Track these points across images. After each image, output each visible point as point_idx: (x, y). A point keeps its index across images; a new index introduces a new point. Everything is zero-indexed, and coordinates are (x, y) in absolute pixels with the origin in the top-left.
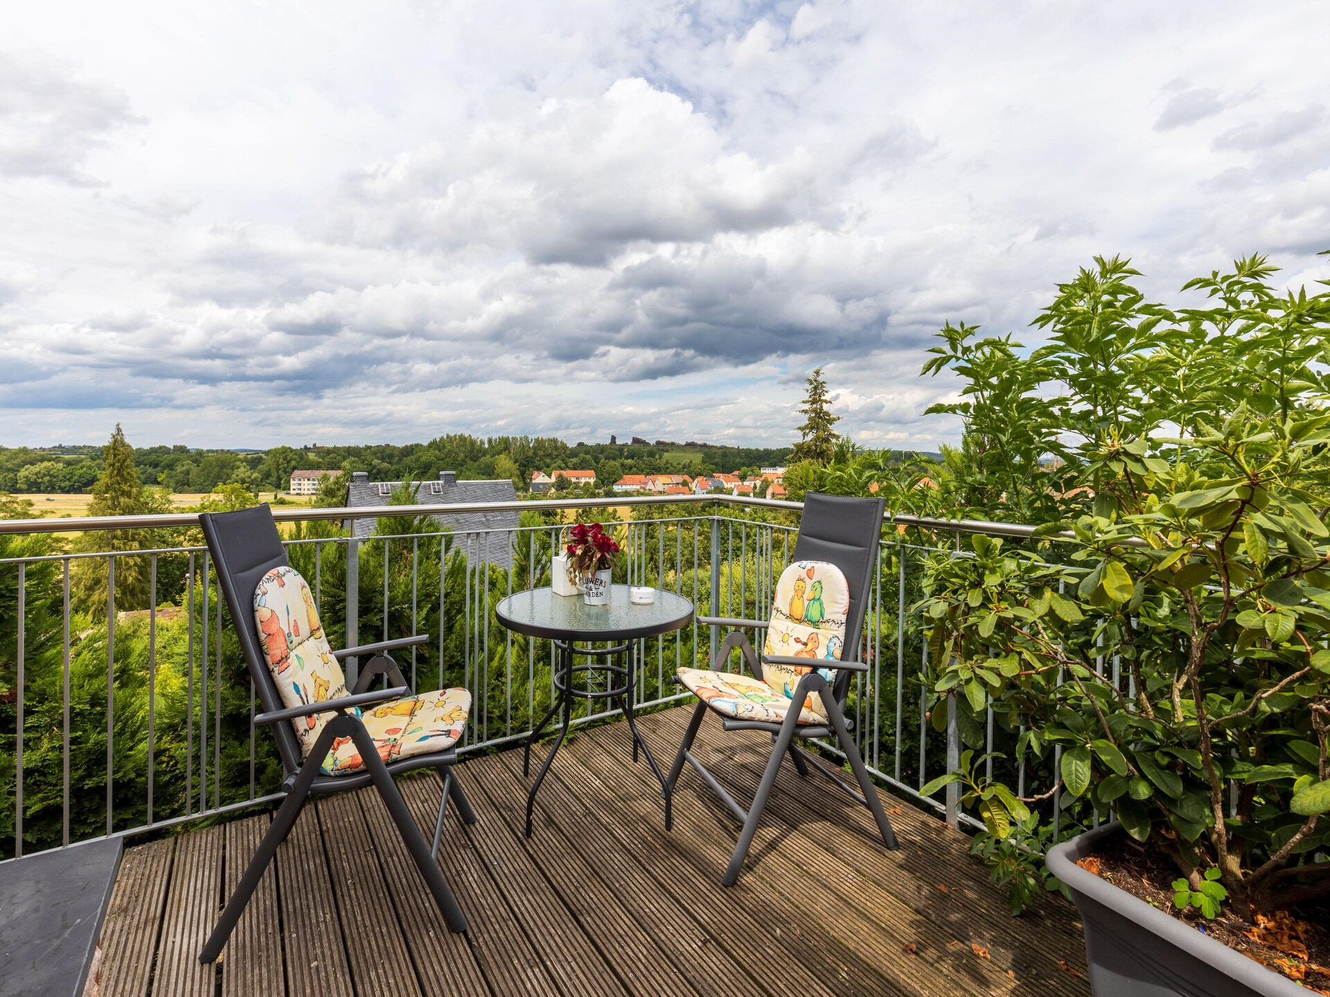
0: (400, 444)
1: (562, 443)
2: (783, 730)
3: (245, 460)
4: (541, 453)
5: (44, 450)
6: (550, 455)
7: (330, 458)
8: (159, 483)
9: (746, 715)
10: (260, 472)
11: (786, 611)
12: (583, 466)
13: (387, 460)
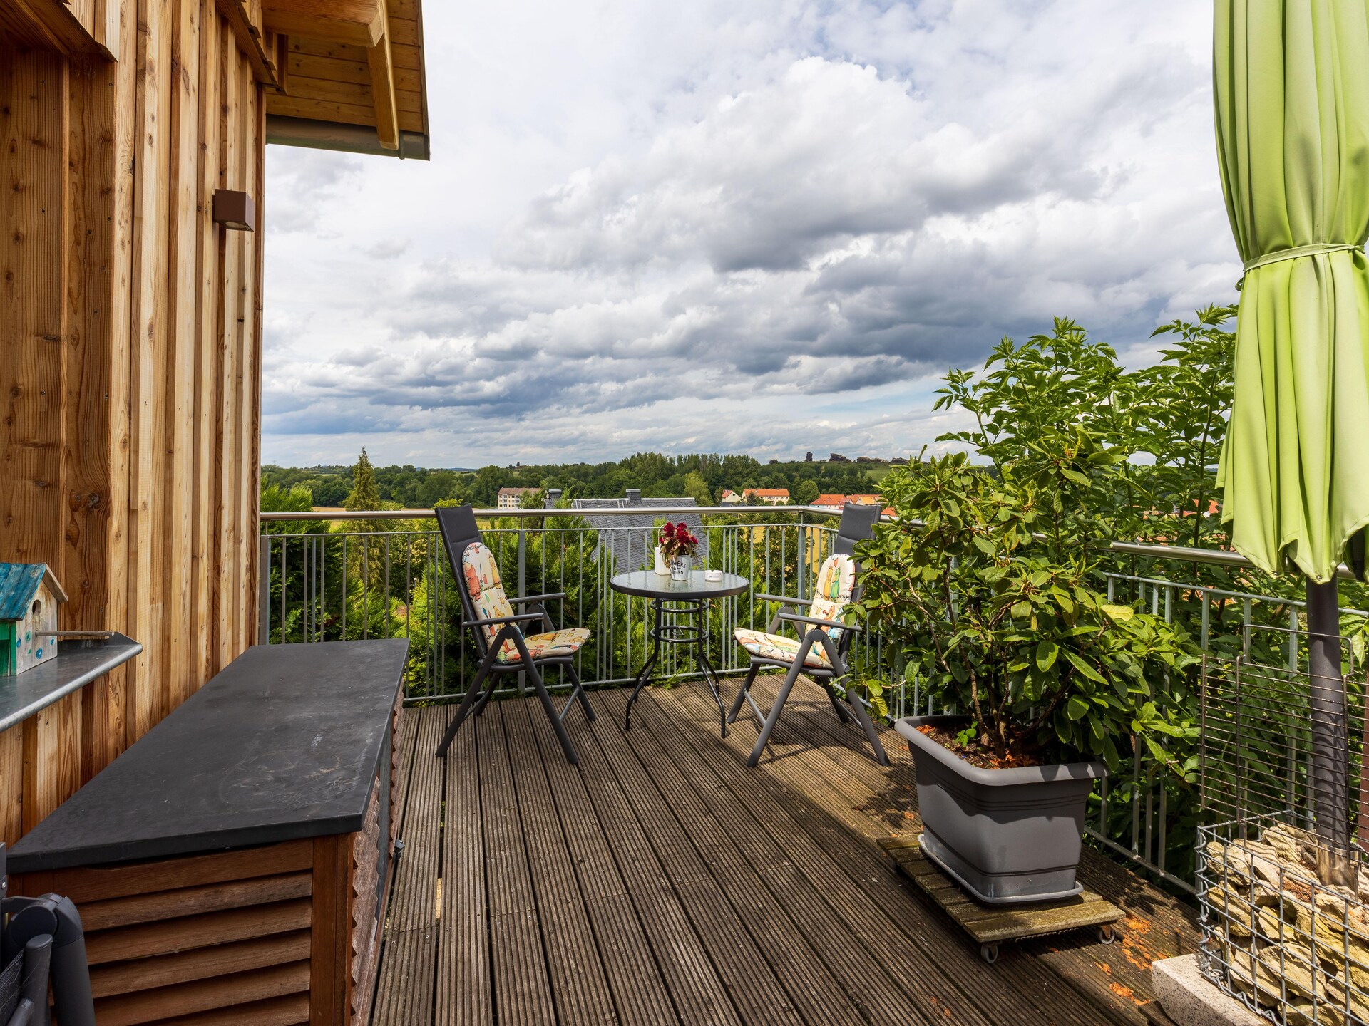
0: (594, 463)
1: (753, 460)
2: (792, 667)
3: (460, 478)
4: (731, 471)
5: (307, 469)
6: (741, 473)
7: (530, 477)
8: (392, 499)
9: (766, 654)
10: (472, 489)
11: (821, 592)
12: (774, 484)
13: (582, 478)
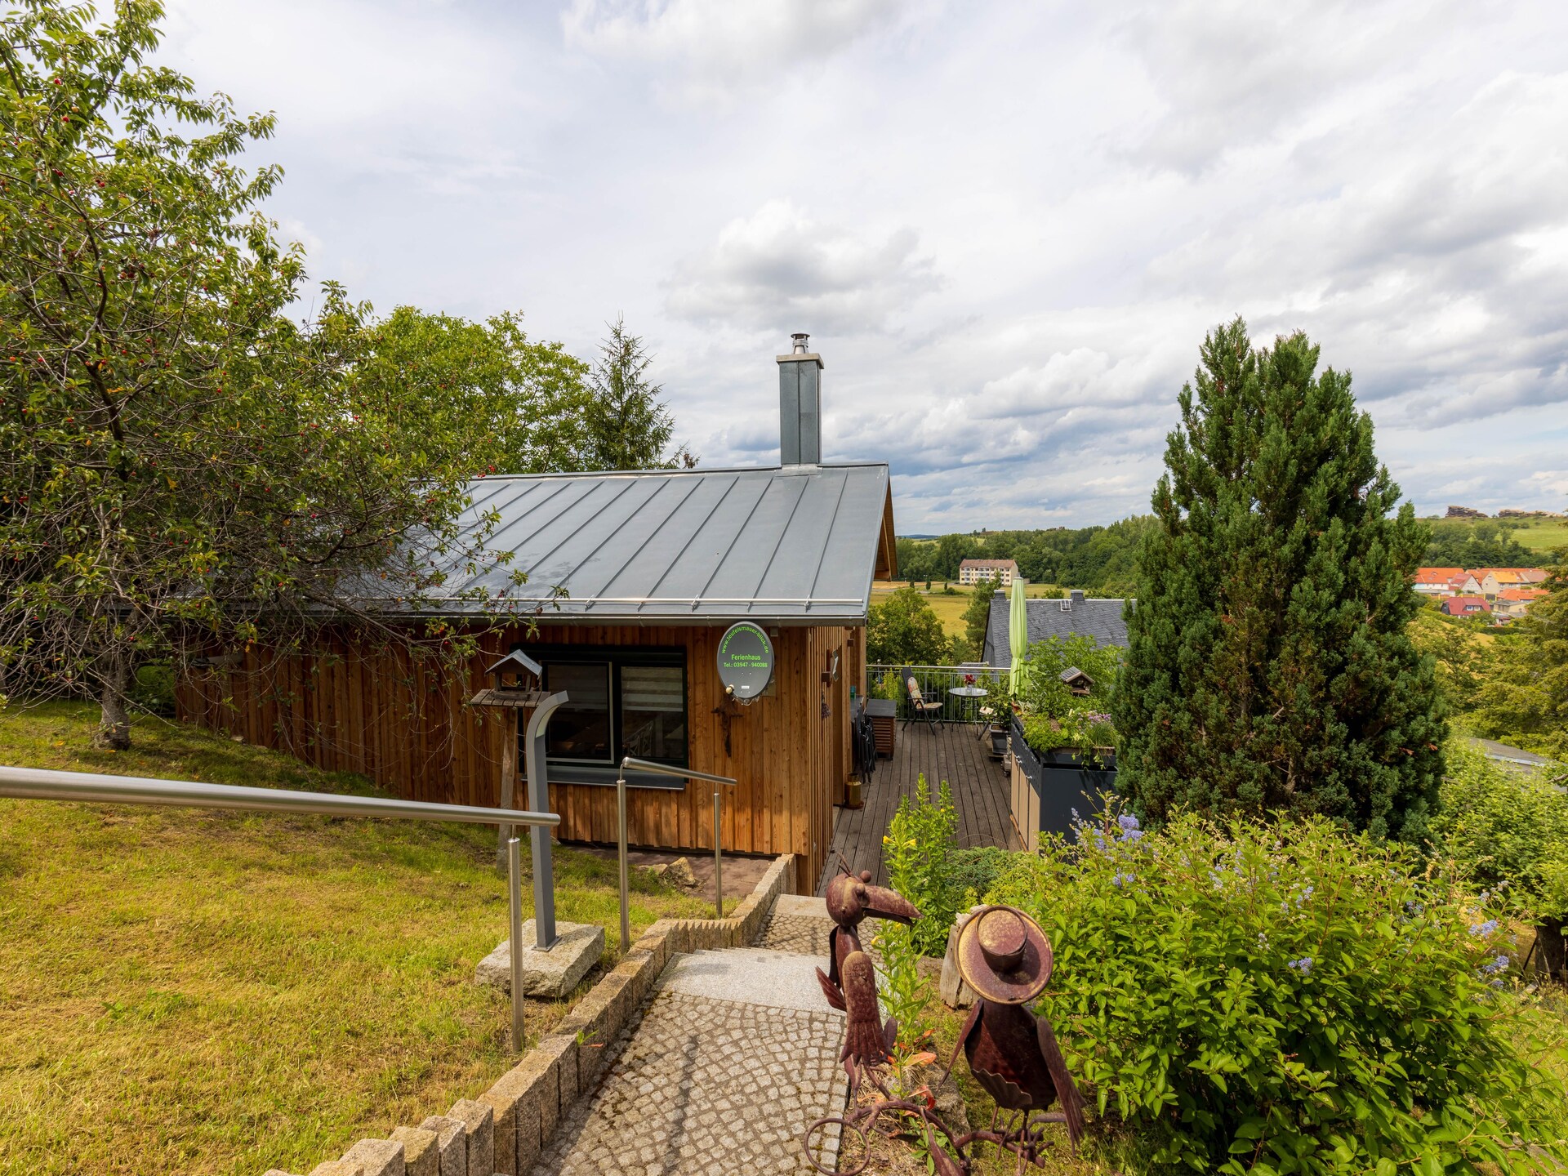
0: (1076, 527)
3: (919, 548)
7: (997, 547)
10: (932, 560)
13: (1061, 547)
